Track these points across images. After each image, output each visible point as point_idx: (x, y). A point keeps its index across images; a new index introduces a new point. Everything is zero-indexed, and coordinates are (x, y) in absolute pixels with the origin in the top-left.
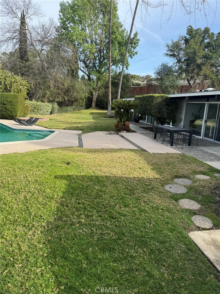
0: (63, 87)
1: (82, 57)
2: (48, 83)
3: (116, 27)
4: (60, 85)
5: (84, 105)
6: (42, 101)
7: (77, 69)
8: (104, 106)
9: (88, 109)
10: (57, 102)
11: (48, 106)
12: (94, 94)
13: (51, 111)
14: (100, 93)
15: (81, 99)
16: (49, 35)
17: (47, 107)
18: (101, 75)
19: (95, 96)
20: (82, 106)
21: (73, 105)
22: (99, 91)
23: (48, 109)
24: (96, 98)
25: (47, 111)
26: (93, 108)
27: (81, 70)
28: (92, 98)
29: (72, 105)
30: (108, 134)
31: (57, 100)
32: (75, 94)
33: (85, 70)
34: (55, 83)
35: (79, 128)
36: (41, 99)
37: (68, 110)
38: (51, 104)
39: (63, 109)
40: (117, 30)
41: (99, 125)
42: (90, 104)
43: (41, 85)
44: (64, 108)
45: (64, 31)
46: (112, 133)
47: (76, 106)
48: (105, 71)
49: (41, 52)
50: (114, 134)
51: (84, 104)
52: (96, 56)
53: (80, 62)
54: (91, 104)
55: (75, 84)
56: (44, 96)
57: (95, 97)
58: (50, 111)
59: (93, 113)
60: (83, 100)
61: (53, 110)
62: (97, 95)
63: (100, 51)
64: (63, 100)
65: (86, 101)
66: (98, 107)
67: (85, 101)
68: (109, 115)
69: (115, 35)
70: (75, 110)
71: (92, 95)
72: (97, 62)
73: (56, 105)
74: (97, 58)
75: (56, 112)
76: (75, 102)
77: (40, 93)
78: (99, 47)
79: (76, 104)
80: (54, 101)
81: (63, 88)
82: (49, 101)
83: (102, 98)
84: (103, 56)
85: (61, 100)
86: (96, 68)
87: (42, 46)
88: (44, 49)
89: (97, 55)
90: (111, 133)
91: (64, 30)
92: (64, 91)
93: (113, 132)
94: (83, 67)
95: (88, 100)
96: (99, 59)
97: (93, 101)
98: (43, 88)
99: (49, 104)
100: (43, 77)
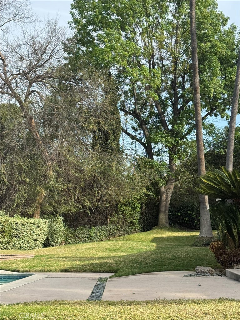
0: (78, 175)
1: (130, 105)
2: (41, 169)
3: (211, 24)
4: (73, 172)
5: (136, 221)
6: (24, 214)
7: (117, 129)
8: (194, 219)
9: (148, 230)
10: (63, 215)
11: (38, 227)
12: (163, 189)
13: (45, 238)
14: (178, 187)
15: (128, 204)
16: (46, 57)
17: (34, 228)
18: (181, 140)
19: (167, 195)
20: (132, 223)
21: (107, 223)
22: (175, 181)
23: (37, 232)
24: (169, 199)
25: (35, 240)
26: (163, 228)
27: (128, 134)
28: (160, 202)
29: (104, 223)
30: (191, 275)
31: (63, 209)
32: (112, 191)
33: (140, 134)
34: (58, 168)
35: (109, 267)
36: (21, 209)
37: (93, 235)
38: (45, 220)
39: (78, 233)
40: (215, 29)
41: (167, 255)
42: (153, 216)
43: (23, 175)
44: (83, 231)
45: (84, 48)
46: (205, 272)
47: (116, 225)
48: (190, 130)
49: (26, 97)
50: (212, 274)
51: (137, 218)
52: (166, 99)
53: (125, 115)
54: (157, 217)
55: (110, 167)
56: (29, 202)
57: (167, 198)
58: (42, 238)
59: (162, 238)
60: (134, 208)
61: (52, 237)
62: (171, 191)
63: (174, 85)
64: (78, 207)
65: (141, 208)
66: (177, 225)
67: (139, 210)
68: (205, 239)
69: (210, 41)
70: (114, 235)
71: (158, 192)
72: (170, 110)
73: (59, 224)
74: (169, 102)
75: (59, 241)
76: (112, 213)
77: (22, 193)
78: (171, 76)
79: (115, 218)
80: (57, 212)
81: (78, 179)
82: (43, 214)
83: (185, 199)
84: (182, 96)
85: (74, 210)
86: (166, 126)
87: (30, 85)
88: (33, 91)
89: (168, 96)
90: (201, 272)
91: (83, 45)
92: (82, 185)
93: (206, 269)
94: (133, 128)
95: (147, 207)
96: (173, 104)
97: (163, 209)
98: (28, 180)
99: (41, 220)
100: (28, 156)
